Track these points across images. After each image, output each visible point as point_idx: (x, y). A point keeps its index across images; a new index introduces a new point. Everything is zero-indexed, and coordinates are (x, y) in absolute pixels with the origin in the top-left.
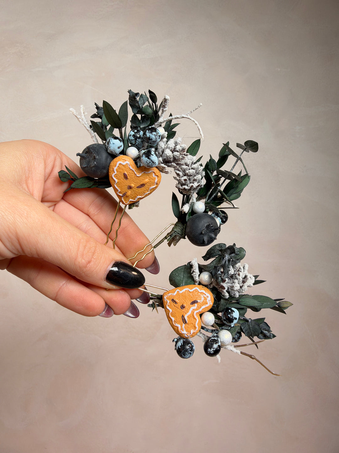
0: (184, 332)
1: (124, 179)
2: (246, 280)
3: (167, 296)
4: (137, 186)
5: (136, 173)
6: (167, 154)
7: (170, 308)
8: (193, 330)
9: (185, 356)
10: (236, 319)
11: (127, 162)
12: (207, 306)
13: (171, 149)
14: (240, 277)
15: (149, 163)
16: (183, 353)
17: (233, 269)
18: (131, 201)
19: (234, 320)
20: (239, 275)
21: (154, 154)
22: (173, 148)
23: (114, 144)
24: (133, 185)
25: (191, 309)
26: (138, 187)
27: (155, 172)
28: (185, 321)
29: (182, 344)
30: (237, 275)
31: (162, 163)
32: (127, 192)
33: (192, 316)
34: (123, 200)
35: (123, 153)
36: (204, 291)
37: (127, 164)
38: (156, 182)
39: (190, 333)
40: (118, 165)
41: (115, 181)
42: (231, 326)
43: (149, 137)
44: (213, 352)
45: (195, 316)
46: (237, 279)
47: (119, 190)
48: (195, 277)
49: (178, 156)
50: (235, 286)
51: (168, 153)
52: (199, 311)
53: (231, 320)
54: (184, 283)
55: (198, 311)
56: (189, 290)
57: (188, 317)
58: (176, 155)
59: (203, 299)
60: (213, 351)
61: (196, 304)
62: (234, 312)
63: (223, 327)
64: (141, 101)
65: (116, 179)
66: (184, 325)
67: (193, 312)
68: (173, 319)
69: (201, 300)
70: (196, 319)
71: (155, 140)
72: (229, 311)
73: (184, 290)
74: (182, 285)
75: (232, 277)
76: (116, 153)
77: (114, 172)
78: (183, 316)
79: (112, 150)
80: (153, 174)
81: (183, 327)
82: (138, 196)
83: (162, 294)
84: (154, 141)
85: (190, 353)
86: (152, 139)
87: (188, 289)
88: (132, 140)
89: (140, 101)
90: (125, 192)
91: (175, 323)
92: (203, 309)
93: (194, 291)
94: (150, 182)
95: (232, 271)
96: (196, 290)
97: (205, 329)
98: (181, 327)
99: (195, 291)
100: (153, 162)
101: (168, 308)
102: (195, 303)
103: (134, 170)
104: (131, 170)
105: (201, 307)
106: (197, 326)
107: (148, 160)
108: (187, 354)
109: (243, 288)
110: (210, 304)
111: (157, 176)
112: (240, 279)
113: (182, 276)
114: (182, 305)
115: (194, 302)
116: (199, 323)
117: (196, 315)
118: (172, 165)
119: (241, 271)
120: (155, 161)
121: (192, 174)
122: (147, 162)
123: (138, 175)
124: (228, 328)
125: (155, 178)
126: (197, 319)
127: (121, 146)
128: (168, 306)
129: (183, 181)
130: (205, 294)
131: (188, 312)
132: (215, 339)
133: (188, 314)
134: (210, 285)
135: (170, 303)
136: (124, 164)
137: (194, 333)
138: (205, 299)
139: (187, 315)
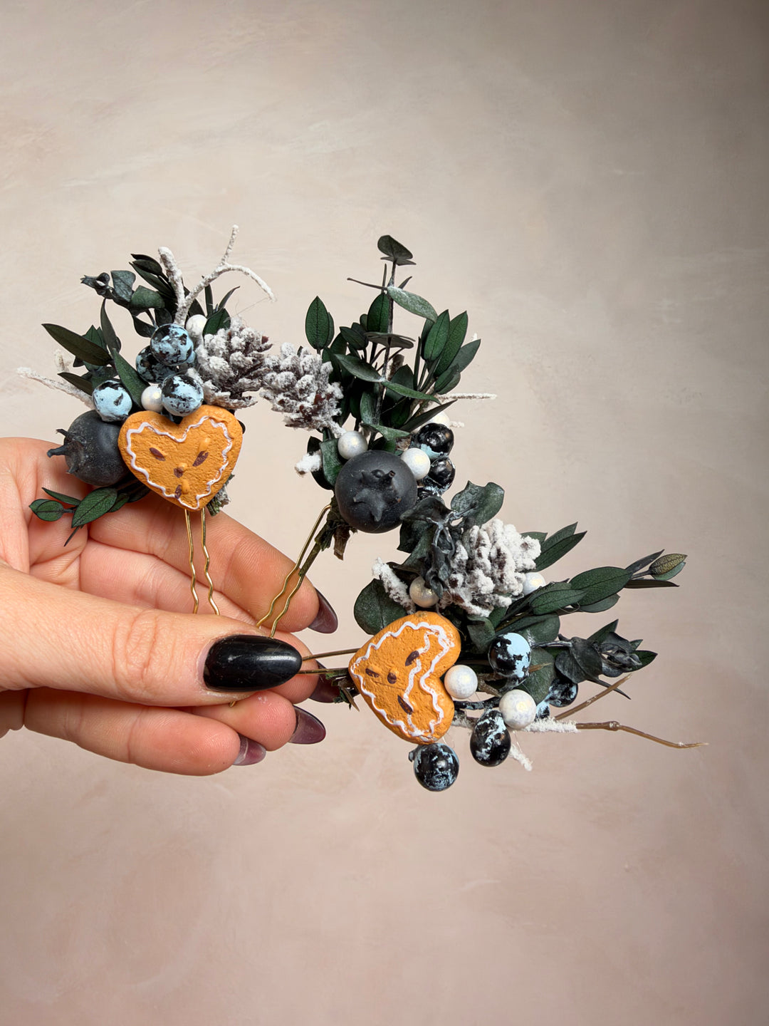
0: (418, 732)
1: (158, 461)
2: (504, 558)
3: (355, 667)
4: (193, 462)
5: (173, 437)
6: (215, 367)
7: (370, 691)
8: (433, 721)
9: (434, 786)
10: (520, 658)
11: (145, 424)
12: (442, 654)
13: (221, 352)
14: (483, 560)
15: (178, 405)
16: (427, 781)
17: (462, 548)
18: (200, 499)
19: (514, 662)
20: (480, 555)
21: (180, 383)
22: (224, 347)
23: (102, 400)
24: (183, 466)
25: (411, 676)
26: (195, 464)
27: (214, 417)
28: (408, 709)
29: (419, 762)
30: (477, 558)
31: (217, 391)
32: (181, 484)
33: (419, 691)
34: (185, 504)
35: (137, 407)
36: (425, 624)
37: (146, 428)
38: (226, 435)
39: (430, 731)
40: (129, 439)
41: (142, 474)
42: (518, 678)
43: (161, 352)
44: (488, 755)
45: (427, 689)
46: (479, 566)
47: (163, 488)
48: (399, 598)
49: (240, 359)
50: (479, 585)
51: (216, 365)
52: (429, 671)
53: (509, 665)
54: (385, 621)
55: (427, 674)
56: (393, 633)
57: (411, 695)
58: (235, 359)
59: (427, 642)
60: (487, 752)
61: (418, 661)
62: (509, 642)
63: (506, 686)
64: (119, 286)
65: (143, 467)
66: (409, 717)
67: (418, 683)
68: (383, 711)
69: (426, 647)
70: (431, 695)
71: (175, 352)
72: (497, 646)
73: (384, 638)
74: (382, 627)
75: (470, 567)
76: (119, 417)
77: (132, 456)
78: (400, 699)
79: (107, 415)
80: (212, 421)
81: (410, 722)
82: (207, 481)
83: (347, 666)
84: (175, 355)
85: (443, 775)
86: (168, 353)
87: (390, 632)
88: (144, 373)
89: (117, 287)
90: (176, 487)
91: (391, 721)
92: (436, 666)
93: (403, 632)
94: (215, 440)
95: (463, 554)
96: (409, 629)
97: (468, 707)
98: (406, 723)
99: (406, 633)
100: (184, 400)
101: (365, 691)
102: (415, 658)
103: (167, 434)
104: (162, 435)
105: (431, 663)
106: (437, 708)
107: (173, 400)
108: (438, 780)
109: (506, 581)
110: (451, 648)
111: (223, 422)
112: (485, 566)
113: (378, 608)
114: (390, 674)
115: (411, 658)
116: (442, 700)
117: (429, 686)
118: (240, 383)
119: (484, 545)
120: (187, 396)
121: (286, 383)
122: (172, 405)
123: (180, 440)
124: (514, 684)
125: (222, 428)
126: (431, 692)
127: (121, 397)
128: (364, 687)
129: (278, 406)
130: (430, 630)
131: (406, 685)
132: (486, 723)
133: (407, 689)
134: (439, 602)
135: (366, 680)
136: (140, 430)
137: (437, 727)
138: (434, 640)
139: (408, 693)
